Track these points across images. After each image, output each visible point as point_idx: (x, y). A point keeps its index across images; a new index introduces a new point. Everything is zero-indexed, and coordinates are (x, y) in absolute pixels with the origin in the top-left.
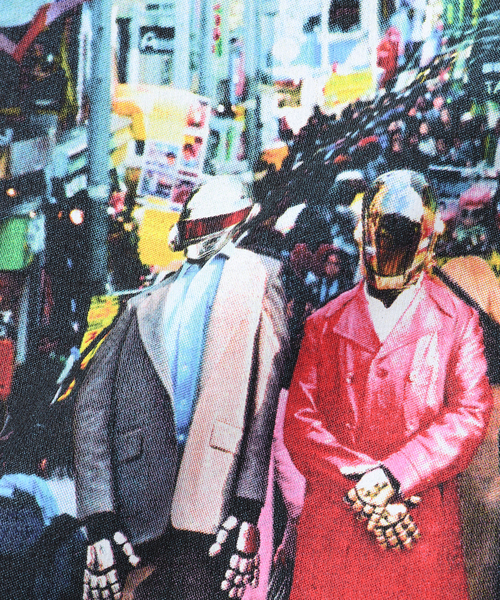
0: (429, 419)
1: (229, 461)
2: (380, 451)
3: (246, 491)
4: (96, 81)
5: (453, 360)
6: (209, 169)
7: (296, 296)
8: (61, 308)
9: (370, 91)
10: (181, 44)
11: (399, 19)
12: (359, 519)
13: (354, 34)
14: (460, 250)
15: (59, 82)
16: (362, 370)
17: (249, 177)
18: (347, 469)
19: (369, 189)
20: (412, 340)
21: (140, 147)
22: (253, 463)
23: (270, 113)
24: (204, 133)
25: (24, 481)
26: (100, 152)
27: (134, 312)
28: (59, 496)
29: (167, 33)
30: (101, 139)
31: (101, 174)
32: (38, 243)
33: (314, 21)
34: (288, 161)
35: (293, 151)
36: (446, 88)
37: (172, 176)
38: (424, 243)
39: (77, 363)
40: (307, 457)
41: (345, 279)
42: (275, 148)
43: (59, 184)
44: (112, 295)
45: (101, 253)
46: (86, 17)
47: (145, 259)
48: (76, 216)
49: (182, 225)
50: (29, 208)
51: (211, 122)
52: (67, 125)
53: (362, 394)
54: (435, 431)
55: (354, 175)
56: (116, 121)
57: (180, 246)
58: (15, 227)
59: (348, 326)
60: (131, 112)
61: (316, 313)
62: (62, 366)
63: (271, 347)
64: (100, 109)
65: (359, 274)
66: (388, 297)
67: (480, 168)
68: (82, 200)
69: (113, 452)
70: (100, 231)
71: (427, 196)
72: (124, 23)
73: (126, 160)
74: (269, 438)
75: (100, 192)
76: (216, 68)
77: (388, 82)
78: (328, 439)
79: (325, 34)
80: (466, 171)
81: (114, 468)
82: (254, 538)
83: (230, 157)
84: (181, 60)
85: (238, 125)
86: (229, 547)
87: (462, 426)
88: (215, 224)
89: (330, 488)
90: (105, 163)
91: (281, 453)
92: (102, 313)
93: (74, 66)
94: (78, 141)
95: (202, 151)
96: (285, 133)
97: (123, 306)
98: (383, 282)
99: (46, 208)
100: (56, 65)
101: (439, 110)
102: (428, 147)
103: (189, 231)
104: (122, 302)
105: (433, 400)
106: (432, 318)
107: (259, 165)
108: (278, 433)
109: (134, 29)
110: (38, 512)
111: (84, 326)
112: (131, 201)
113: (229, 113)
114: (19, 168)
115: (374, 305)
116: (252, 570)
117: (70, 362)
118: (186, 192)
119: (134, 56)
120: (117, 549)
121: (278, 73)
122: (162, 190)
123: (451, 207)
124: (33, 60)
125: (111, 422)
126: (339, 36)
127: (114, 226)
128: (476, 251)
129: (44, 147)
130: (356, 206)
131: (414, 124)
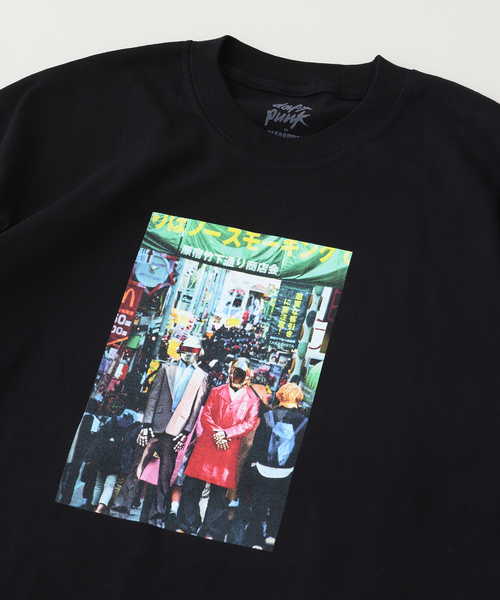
0: (239, 422)
1: (185, 421)
2: (224, 427)
3: (187, 429)
4: (168, 306)
5: (250, 409)
6: (191, 334)
7: (210, 383)
8: (143, 360)
9: (239, 326)
10: (193, 301)
11: (251, 308)
12: (214, 441)
13: (238, 308)
14: (258, 382)
15: (158, 304)
16: (225, 407)
17: (201, 338)
18: (214, 430)
19: (234, 361)
20: (240, 402)
21: (175, 325)
22: (191, 423)
23: (211, 323)
24: (192, 325)
25: (132, 412)
26: (164, 324)
27: (165, 370)
28: (139, 417)
29: (190, 298)
30: (165, 321)
31: (163, 329)
32: (142, 343)
33: (229, 303)
34: (213, 337)
35: (214, 335)
36: (260, 339)
37: (181, 334)
38: (247, 378)
39: (147, 379)
40: (205, 425)
41: (224, 381)
42: (210, 332)
43: (151, 330)
44: (158, 360)
45: (158, 349)
46: (170, 289)
47: (168, 353)
48: (154, 338)
49: (180, 346)
50: (142, 334)
51: (195, 322)
52: (158, 315)
53: (224, 413)
54: (240, 425)
55: (232, 356)
56: (171, 317)
57: (179, 352)
58: (137, 338)
59: (223, 394)
60: (175, 316)
61: (214, 388)
62: (141, 378)
63: (201, 394)
64: (167, 313)
65: (228, 381)
66: (236, 389)
67: (265, 361)
68: (156, 335)
69: (155, 410)
70: (159, 344)
71: (249, 365)
72: (179, 293)
73: (171, 327)
74: (197, 418)
75: (161, 334)
76: (200, 309)
77: (244, 325)
78: (212, 422)
79: (231, 307)
80: (260, 361)
81: (154, 414)
82: (186, 439)
83: (197, 332)
84: (192, 306)
85: (202, 324)
86: (179, 440)
87: (247, 426)
88: (190, 350)
89: (209, 432)
90: (165, 327)
91: (199, 422)
92: (154, 365)
93: (163, 301)
94: (159, 320)
95: (191, 329)
96: (213, 329)
97: (161, 366)
98: (234, 385)
99: (146, 335)
100: (159, 300)
101: (257, 345)
102: (251, 353)
103: (182, 349)
104: (161, 364)
105: (242, 418)
106: (247, 398)
107: (205, 336)
108: (199, 417)
109: (182, 295)
110: (133, 419)
111: (149, 367)
112: (169, 338)
113: (200, 321)
114: (142, 323)
115: (231, 390)
116: (183, 446)
117: (144, 377)
118: (184, 338)
119: (180, 302)
120: (149, 432)
121: (216, 314)
122: (178, 337)
123: (256, 370)
124: (153, 297)
125: (157, 403)
126: (234, 308)
127: (163, 343)
128: (262, 384)
129: (150, 319)
130: (230, 364)
131: (249, 346)
